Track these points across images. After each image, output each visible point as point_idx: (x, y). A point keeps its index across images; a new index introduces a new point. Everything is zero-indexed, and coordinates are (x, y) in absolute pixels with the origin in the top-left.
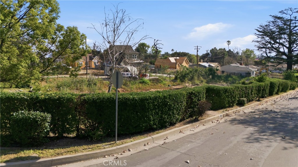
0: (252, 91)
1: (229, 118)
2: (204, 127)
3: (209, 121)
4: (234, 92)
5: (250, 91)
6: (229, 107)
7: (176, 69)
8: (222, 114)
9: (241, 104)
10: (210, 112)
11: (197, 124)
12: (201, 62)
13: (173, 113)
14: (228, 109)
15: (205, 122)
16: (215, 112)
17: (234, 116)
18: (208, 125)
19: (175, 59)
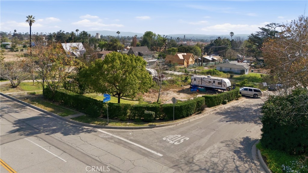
0: (232, 95)
1: (215, 112)
2: (203, 116)
3: (206, 113)
4: (220, 98)
5: (231, 95)
6: (218, 105)
7: (184, 65)
8: (212, 110)
9: (224, 103)
10: (207, 109)
11: (201, 114)
12: (205, 55)
13: (191, 111)
14: (216, 106)
15: (204, 114)
16: (210, 108)
17: (218, 110)
18: (205, 115)
19: (182, 55)
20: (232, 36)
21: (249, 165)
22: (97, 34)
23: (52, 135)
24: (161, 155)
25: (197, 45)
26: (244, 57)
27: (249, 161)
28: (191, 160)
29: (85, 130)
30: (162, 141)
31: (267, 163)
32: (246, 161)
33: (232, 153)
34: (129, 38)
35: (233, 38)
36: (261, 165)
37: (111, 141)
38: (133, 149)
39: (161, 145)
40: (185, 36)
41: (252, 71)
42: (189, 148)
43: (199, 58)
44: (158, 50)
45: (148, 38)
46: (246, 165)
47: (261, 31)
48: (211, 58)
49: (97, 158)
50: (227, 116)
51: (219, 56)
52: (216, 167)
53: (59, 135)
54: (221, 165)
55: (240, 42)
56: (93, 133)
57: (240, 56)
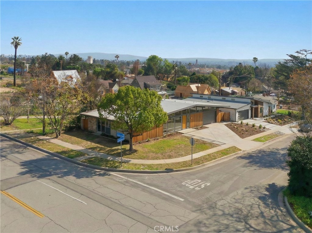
12: (224, 86)
19: (196, 86)
20: (255, 62)
21: (275, 211)
22: (89, 58)
23: (65, 178)
24: (182, 200)
25: (213, 73)
26: (271, 89)
27: (275, 208)
28: (214, 205)
29: (98, 173)
30: (181, 186)
31: (293, 209)
32: (272, 208)
33: (257, 199)
34: (128, 63)
35: (257, 64)
36: (288, 211)
37: (127, 184)
38: (151, 193)
39: (181, 189)
40: (197, 60)
41: (281, 108)
42: (211, 193)
43: (216, 90)
44: (165, 79)
45: (152, 64)
46: (272, 211)
47: (290, 58)
48: (231, 89)
49: (117, 201)
50: (251, 160)
51: (241, 88)
52: (240, 213)
53: (71, 178)
54: (246, 210)
55: (266, 69)
56: (107, 176)
57: (266, 87)
